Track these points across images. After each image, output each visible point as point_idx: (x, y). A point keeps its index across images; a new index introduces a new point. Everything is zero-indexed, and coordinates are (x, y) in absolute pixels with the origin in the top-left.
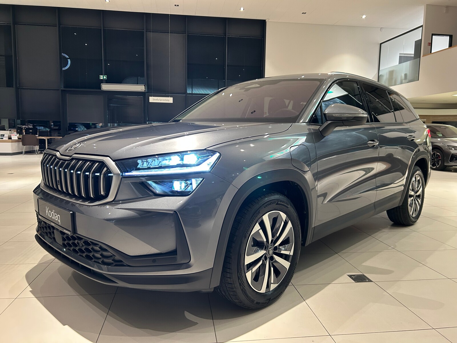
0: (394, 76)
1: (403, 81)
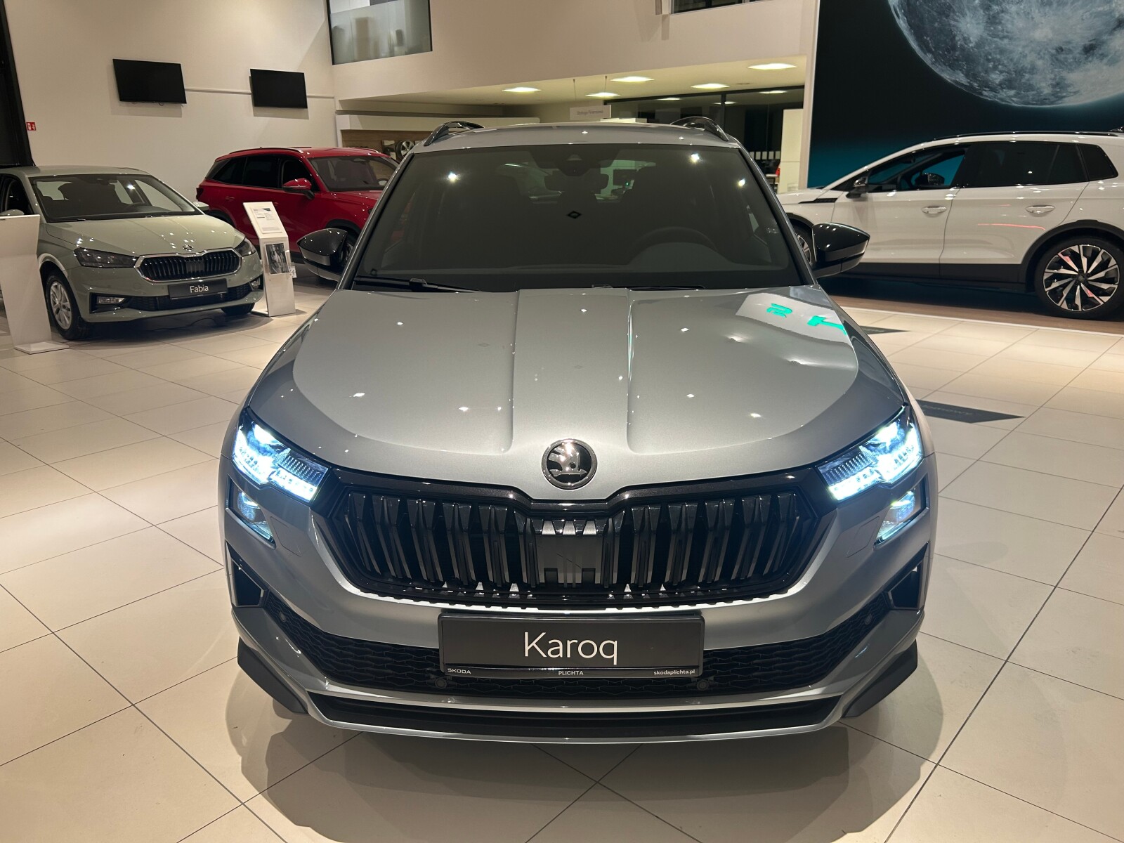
0: (371, 34)
1: (396, 49)
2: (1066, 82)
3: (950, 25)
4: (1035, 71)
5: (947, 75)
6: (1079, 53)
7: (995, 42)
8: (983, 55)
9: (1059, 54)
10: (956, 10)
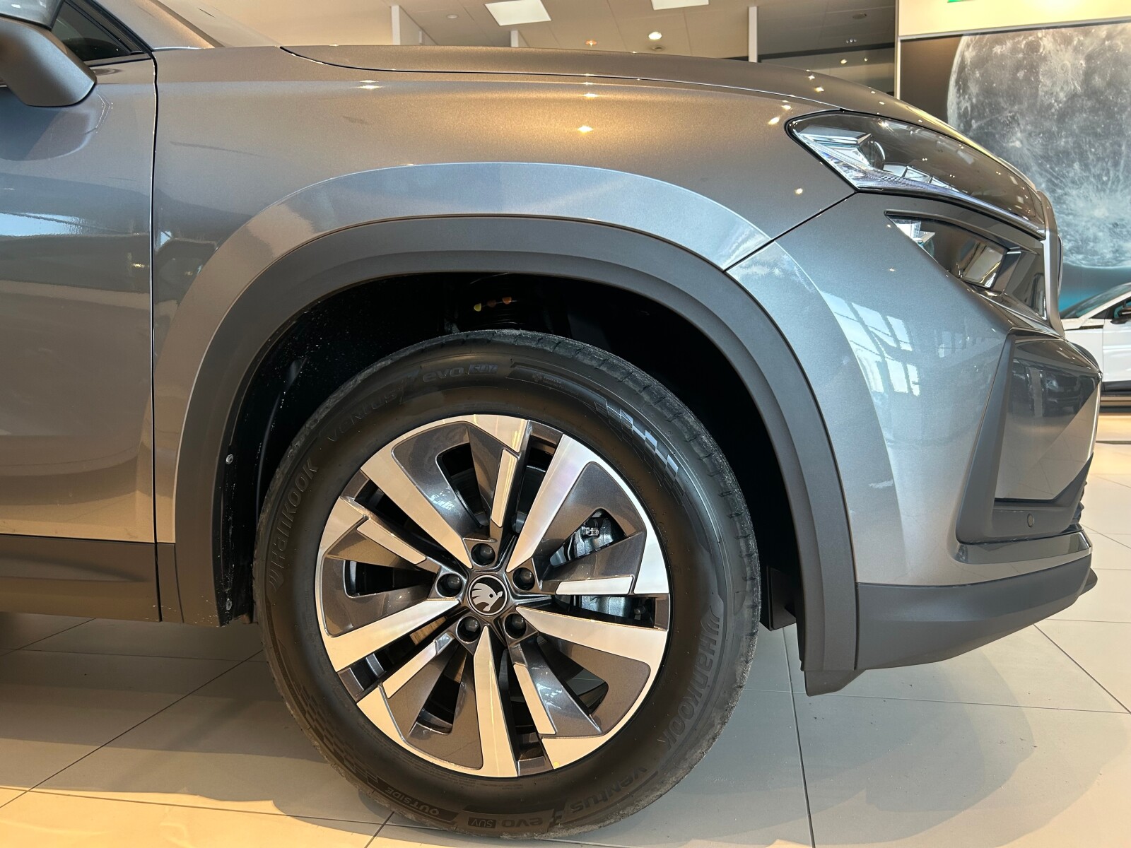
2: (1123, 249)
4: (1097, 241)
9: (1115, 228)
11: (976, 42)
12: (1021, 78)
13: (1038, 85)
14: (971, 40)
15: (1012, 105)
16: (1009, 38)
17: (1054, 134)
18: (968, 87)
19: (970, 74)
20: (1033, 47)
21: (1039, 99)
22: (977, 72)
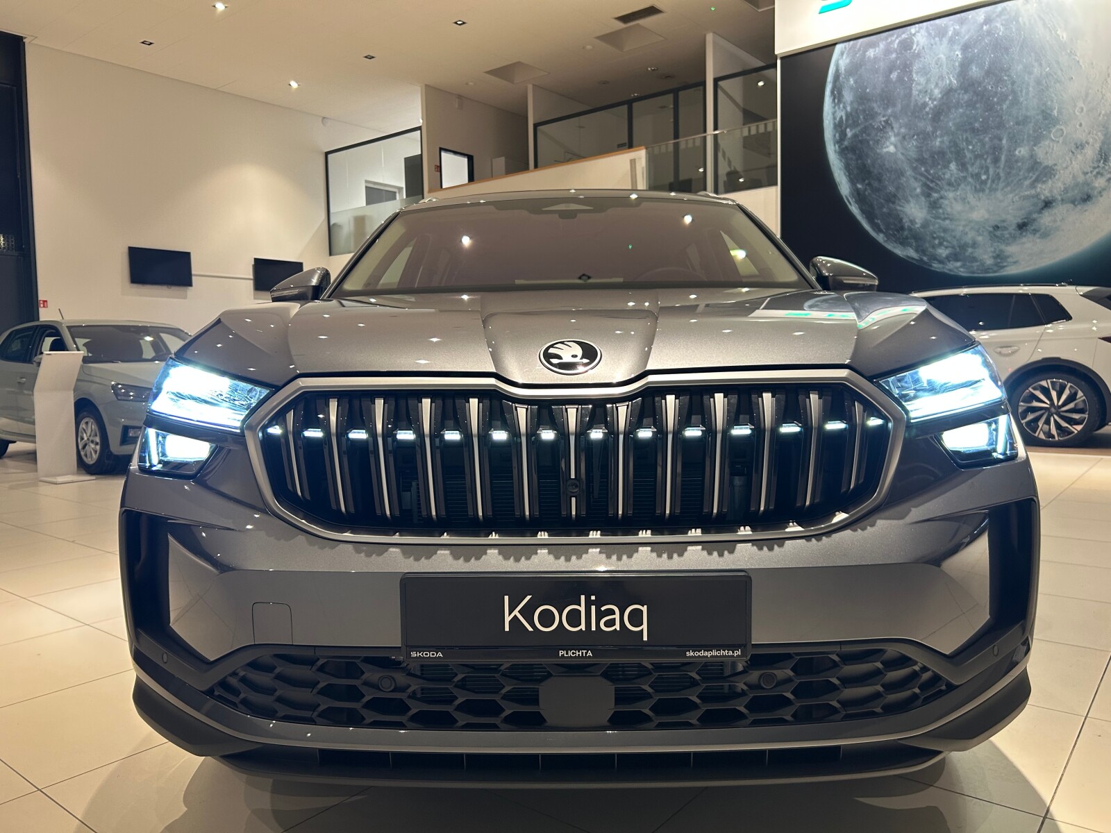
0: (368, 229)
2: (1005, 254)
3: (896, 210)
4: (976, 246)
5: (899, 251)
6: (1014, 230)
7: (938, 223)
8: (928, 233)
9: (996, 230)
10: (900, 197)
11: (850, 49)
12: (894, 80)
13: (912, 84)
14: (845, 48)
15: (886, 109)
16: (882, 40)
17: (928, 134)
18: (843, 96)
19: (844, 82)
20: (906, 45)
21: (913, 99)
22: (851, 79)
